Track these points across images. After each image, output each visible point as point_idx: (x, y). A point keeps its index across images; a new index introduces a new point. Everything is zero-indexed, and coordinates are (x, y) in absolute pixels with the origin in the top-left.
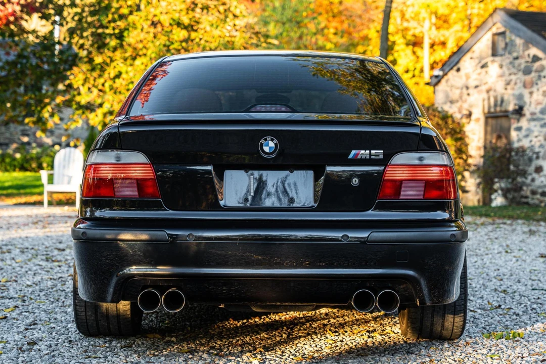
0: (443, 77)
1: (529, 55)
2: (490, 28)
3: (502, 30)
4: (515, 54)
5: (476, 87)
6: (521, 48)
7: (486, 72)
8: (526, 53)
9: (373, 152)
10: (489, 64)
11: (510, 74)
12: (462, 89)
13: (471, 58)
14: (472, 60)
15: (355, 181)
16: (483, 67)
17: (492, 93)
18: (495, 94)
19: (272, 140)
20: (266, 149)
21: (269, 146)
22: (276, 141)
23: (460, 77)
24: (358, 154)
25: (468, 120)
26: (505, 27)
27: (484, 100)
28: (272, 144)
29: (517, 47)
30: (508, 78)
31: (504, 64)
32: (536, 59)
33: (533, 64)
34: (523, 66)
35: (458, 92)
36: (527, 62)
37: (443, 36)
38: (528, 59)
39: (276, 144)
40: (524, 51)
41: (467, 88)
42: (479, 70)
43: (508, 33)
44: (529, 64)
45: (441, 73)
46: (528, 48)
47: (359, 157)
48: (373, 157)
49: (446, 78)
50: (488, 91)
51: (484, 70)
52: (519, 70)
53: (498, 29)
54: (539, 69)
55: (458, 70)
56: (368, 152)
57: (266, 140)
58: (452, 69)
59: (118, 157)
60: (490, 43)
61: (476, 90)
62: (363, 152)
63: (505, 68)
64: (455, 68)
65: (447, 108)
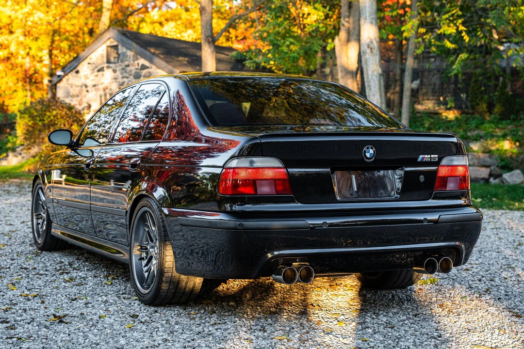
0: (64, 76)
1: (138, 64)
2: (105, 42)
3: (115, 43)
4: (127, 63)
5: (94, 86)
6: (132, 58)
7: (103, 75)
8: (136, 62)
9: (432, 156)
10: (105, 69)
11: (123, 77)
12: (82, 86)
13: (89, 64)
14: (90, 65)
15: (422, 178)
16: (99, 71)
17: (107, 91)
18: (111, 92)
19: (372, 148)
20: (368, 155)
21: (370, 153)
22: (374, 149)
23: (80, 78)
24: (424, 158)
25: (88, 111)
26: (118, 42)
27: (101, 96)
28: (371, 151)
29: (128, 58)
30: (121, 81)
31: (118, 69)
32: (144, 67)
33: (142, 71)
34: (133, 72)
35: (78, 89)
36: (137, 69)
37: (7, 40)
38: (137, 67)
39: (374, 151)
40: (134, 61)
41: (86, 86)
42: (96, 73)
43: (120, 46)
44: (138, 71)
45: (62, 74)
46: (137, 59)
47: (424, 160)
48: (432, 160)
49: (66, 77)
50: (104, 90)
51: (100, 73)
52: (131, 75)
53: (111, 42)
54: (147, 75)
55: (77, 72)
56: (429, 156)
57: (368, 148)
58: (72, 71)
59: (252, 162)
60: (105, 53)
61: (94, 88)
62: (426, 156)
63: (118, 73)
64: (75, 70)
65: (67, 101)
